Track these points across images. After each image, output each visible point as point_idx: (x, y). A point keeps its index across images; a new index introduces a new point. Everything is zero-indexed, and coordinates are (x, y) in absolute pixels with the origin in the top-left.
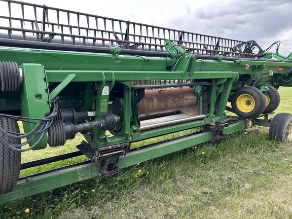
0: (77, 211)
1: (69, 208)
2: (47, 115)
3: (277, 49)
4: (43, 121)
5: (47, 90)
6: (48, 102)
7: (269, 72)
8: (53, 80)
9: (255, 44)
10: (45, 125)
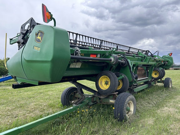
3: (158, 54)
7: (162, 63)
9: (149, 52)
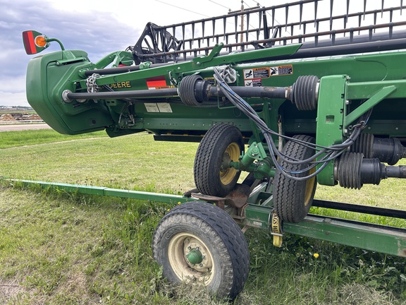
0: (377, 294)
1: (367, 284)
2: (336, 143)
4: (328, 149)
5: (343, 110)
6: (342, 126)
8: (356, 97)
10: (329, 156)
